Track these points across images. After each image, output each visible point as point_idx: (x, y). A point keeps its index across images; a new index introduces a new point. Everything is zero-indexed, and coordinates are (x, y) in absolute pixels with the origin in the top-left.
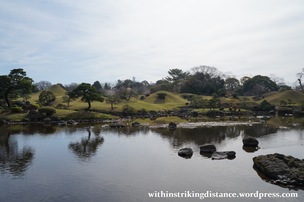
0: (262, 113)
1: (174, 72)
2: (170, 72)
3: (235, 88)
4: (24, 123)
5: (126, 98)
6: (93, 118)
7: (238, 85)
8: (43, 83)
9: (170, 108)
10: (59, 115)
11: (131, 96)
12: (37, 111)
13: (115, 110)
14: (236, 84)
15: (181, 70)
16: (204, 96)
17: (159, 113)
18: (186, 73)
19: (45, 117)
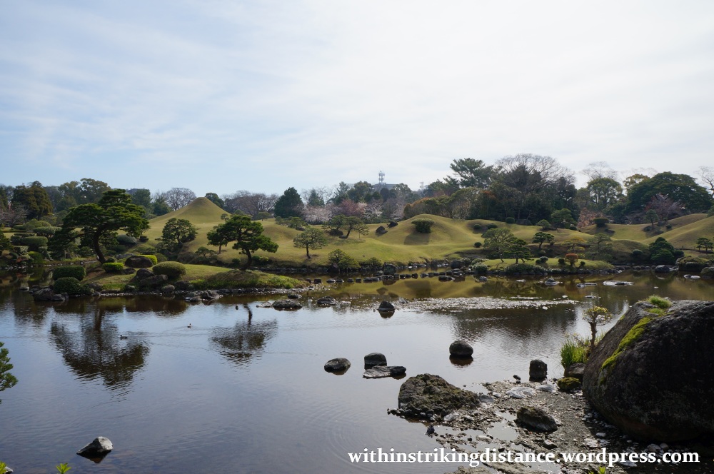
0: (643, 268)
1: (464, 166)
2: (456, 165)
3: (611, 204)
4: (127, 294)
5: (341, 233)
6: (253, 285)
7: (618, 196)
8: (178, 192)
9: (439, 256)
10: (190, 279)
11: (351, 228)
12: (150, 269)
13: (313, 262)
14: (614, 193)
15: (481, 161)
16: (521, 226)
17: (411, 267)
18: (494, 168)
19: (164, 282)
